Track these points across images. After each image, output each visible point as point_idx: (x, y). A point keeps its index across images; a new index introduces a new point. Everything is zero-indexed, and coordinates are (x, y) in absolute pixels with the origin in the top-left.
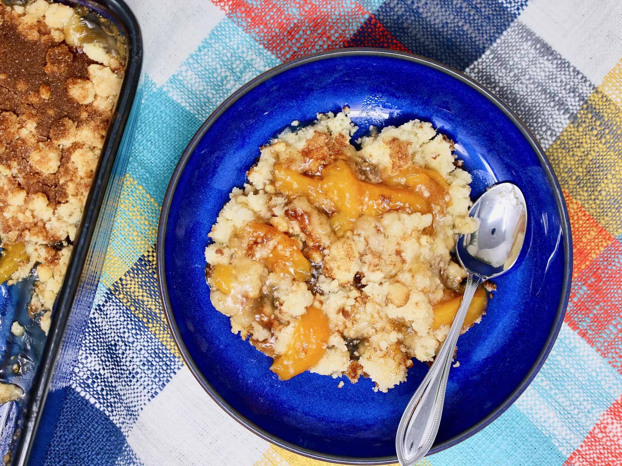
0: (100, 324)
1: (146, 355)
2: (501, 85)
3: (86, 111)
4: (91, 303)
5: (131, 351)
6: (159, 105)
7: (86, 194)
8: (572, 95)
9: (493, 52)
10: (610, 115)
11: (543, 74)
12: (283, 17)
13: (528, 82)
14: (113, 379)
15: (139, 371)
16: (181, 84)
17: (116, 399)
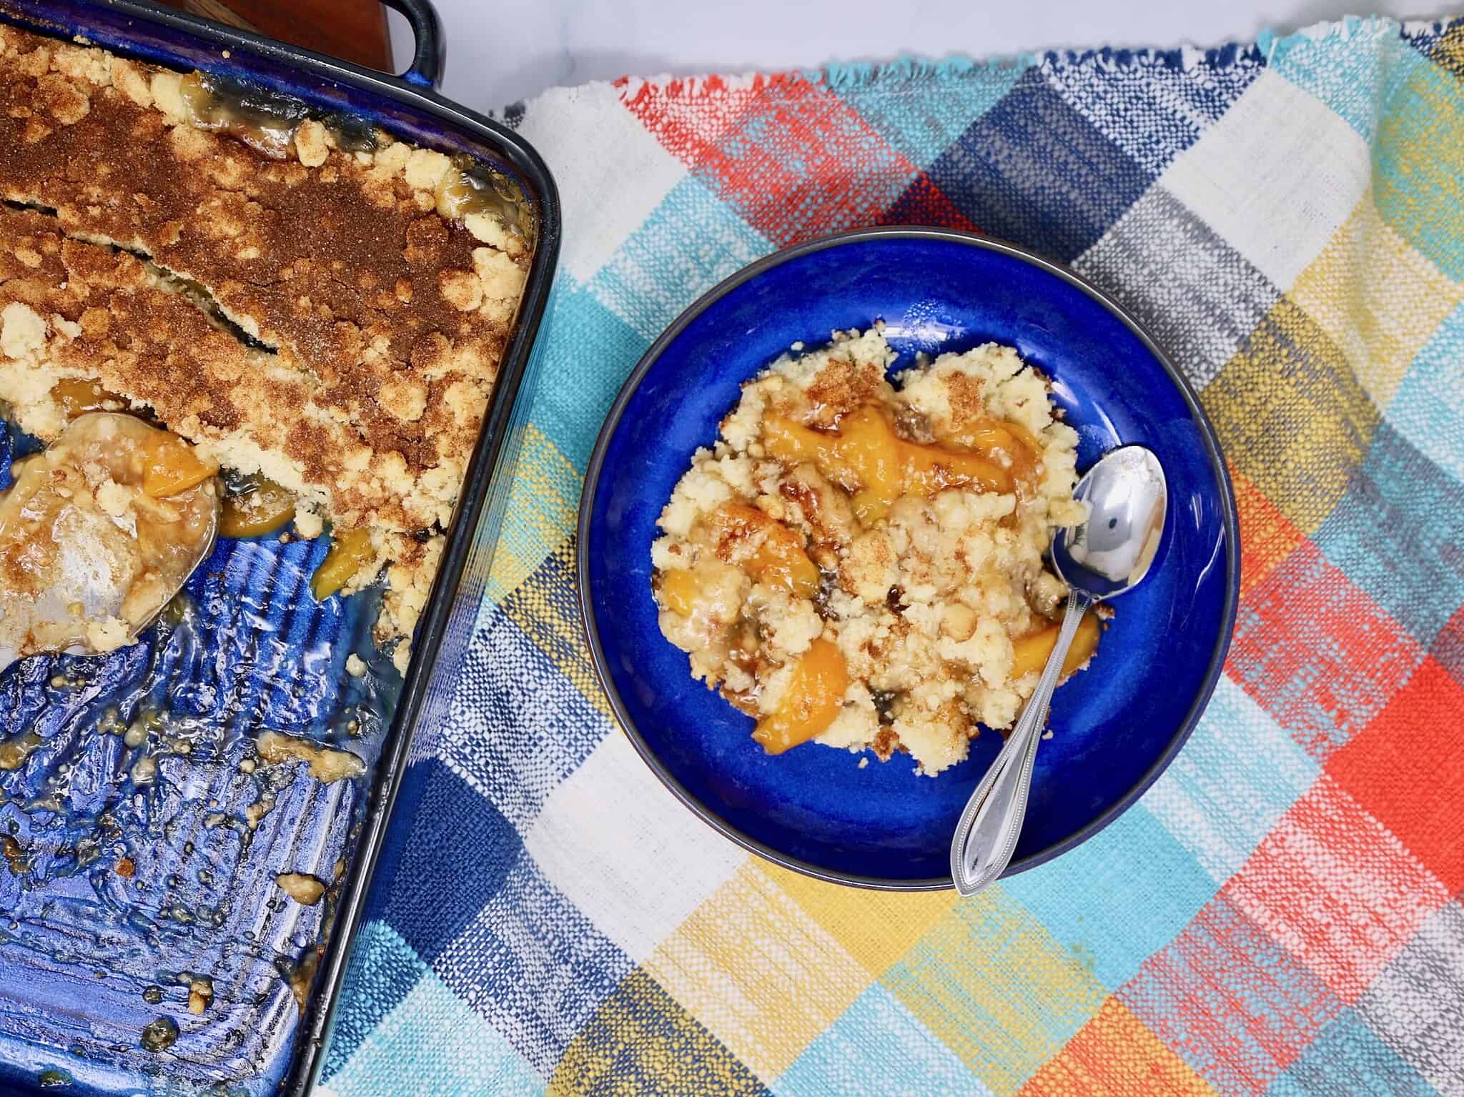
0: (485, 661)
1: (556, 711)
2: (1128, 288)
3: (469, 322)
4: (471, 628)
5: (532, 704)
6: (581, 313)
7: (468, 454)
8: (1242, 305)
9: (1115, 235)
10: (1305, 340)
11: (1196, 271)
12: (780, 175)
13: (1171, 284)
14: (503, 748)
15: (544, 735)
16: (615, 281)
17: (508, 780)
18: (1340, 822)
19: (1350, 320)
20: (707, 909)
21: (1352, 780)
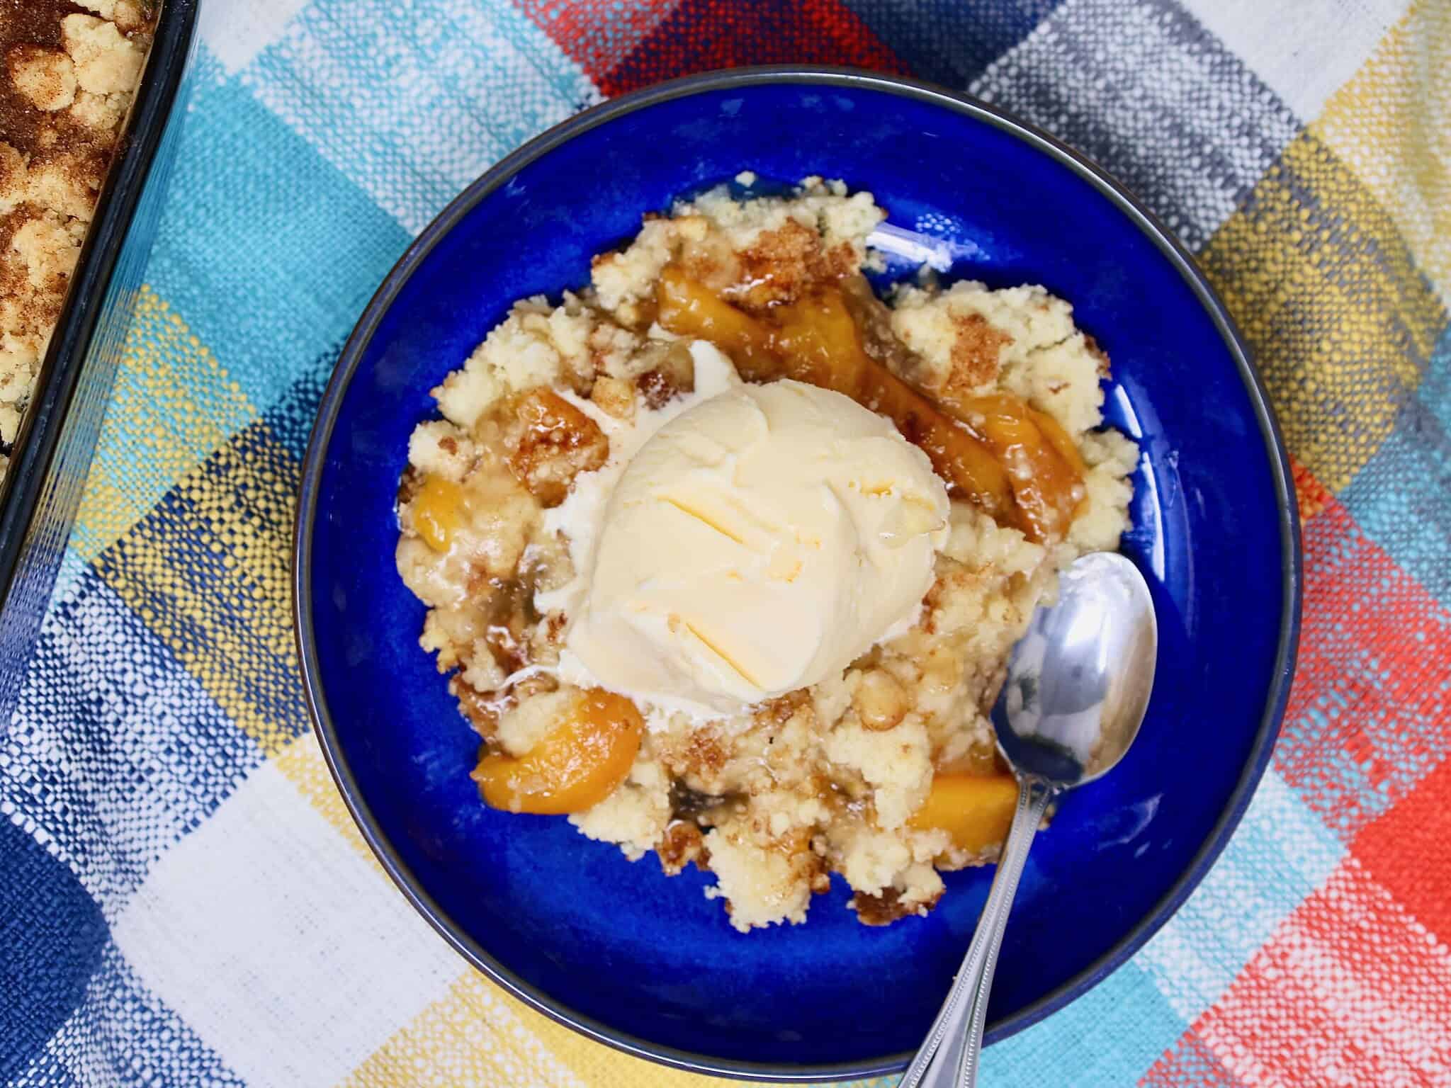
0: (65, 651)
1: (176, 729)
2: (1073, 109)
3: (54, 127)
4: (46, 599)
5: (139, 718)
6: (230, 117)
7: (47, 331)
8: (1245, 141)
9: (1056, 27)
10: (1335, 196)
11: (1176, 87)
13: (1138, 105)
14: (88, 786)
15: (156, 765)
16: (286, 69)
17: (94, 836)
18: (1371, 931)
19: (1403, 168)
20: (400, 1043)
21: (1392, 867)
